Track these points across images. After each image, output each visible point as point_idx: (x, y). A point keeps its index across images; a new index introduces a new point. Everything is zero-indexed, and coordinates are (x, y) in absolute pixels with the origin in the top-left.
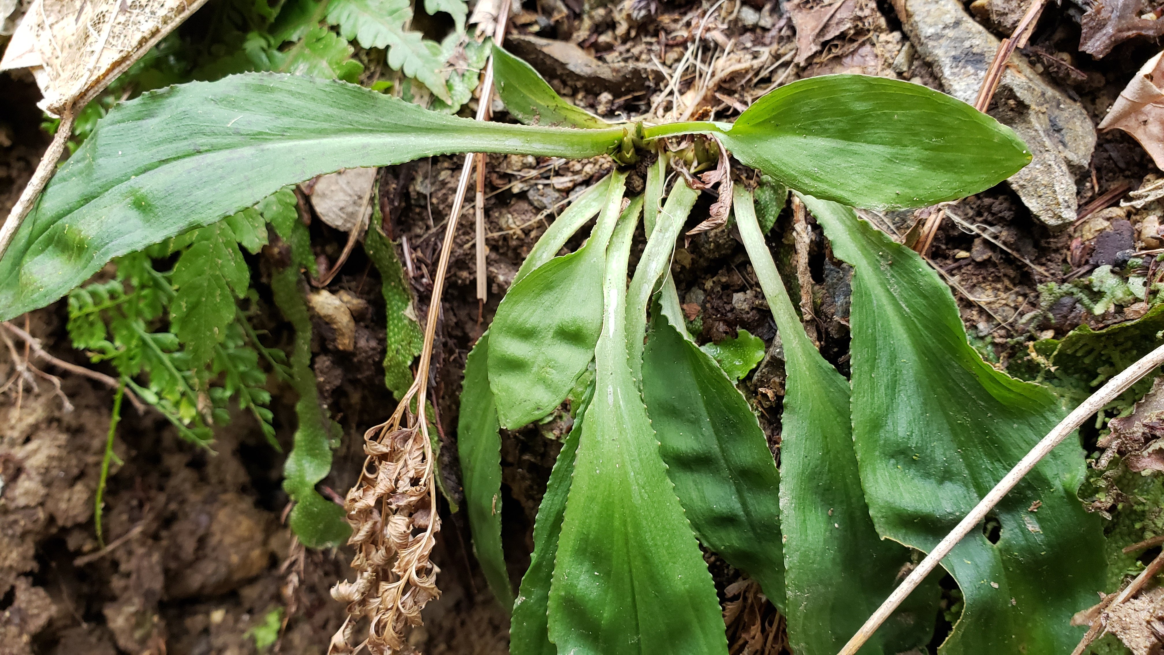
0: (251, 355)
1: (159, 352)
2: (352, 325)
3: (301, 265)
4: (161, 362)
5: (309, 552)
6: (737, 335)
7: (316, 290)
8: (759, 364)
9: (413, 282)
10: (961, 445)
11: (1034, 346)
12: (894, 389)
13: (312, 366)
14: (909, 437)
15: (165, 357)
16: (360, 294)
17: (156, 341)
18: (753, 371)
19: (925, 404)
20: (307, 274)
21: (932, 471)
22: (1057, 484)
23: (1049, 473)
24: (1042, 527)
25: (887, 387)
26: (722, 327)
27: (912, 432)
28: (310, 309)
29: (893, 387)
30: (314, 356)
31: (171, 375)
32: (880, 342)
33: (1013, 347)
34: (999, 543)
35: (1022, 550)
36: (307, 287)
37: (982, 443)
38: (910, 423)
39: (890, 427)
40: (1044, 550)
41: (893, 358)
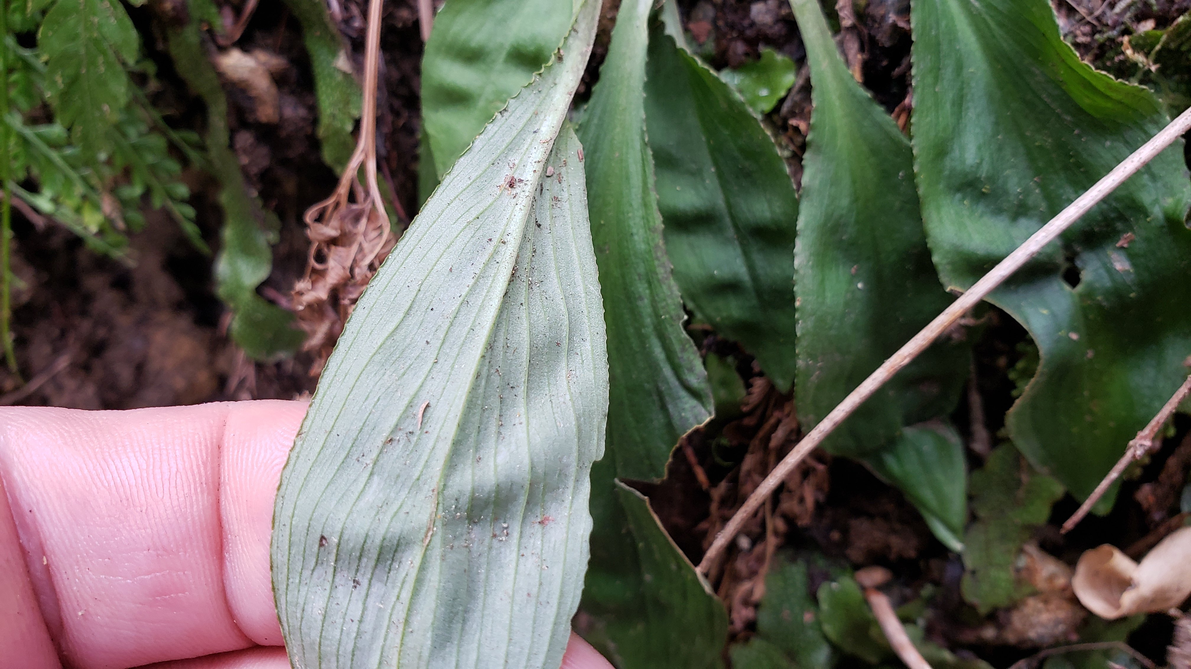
0: (158, 142)
1: (45, 148)
2: (274, 90)
3: (201, 21)
4: (49, 161)
5: (259, 367)
6: (759, 56)
7: (223, 49)
8: (789, 90)
9: (343, 26)
10: (1038, 172)
11: (1130, 42)
12: (960, 105)
13: (231, 146)
14: (979, 165)
15: (54, 155)
16: (278, 51)
17: (39, 136)
18: (782, 101)
19: (997, 123)
20: (211, 32)
21: (1005, 206)
22: (1157, 212)
23: (1146, 198)
24: (1134, 265)
25: (953, 104)
26: (740, 48)
27: (982, 160)
28: (220, 75)
29: (959, 103)
30: (232, 133)
31: (67, 178)
32: (944, 47)
33: (1102, 47)
34: (1080, 288)
35: (1107, 293)
36: (213, 48)
37: (1066, 168)
38: (979, 148)
39: (956, 153)
40: (1134, 291)
41: (959, 68)
